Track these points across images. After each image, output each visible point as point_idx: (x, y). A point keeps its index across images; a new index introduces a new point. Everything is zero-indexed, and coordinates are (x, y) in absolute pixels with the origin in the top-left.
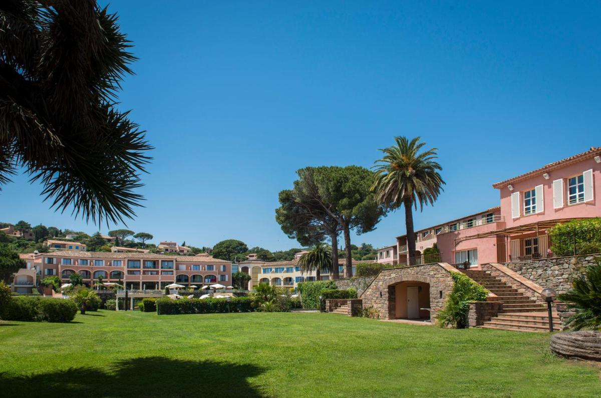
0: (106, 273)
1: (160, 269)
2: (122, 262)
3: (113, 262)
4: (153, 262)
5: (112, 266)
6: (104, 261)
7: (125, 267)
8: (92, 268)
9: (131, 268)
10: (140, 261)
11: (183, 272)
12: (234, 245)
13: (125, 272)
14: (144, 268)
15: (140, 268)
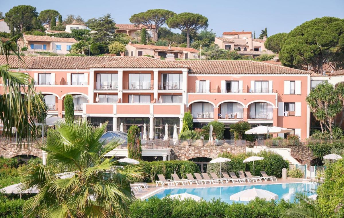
0: (56, 98)
1: (155, 91)
7: (89, 87)
11: (202, 96)
13: (90, 98)
14: (124, 87)
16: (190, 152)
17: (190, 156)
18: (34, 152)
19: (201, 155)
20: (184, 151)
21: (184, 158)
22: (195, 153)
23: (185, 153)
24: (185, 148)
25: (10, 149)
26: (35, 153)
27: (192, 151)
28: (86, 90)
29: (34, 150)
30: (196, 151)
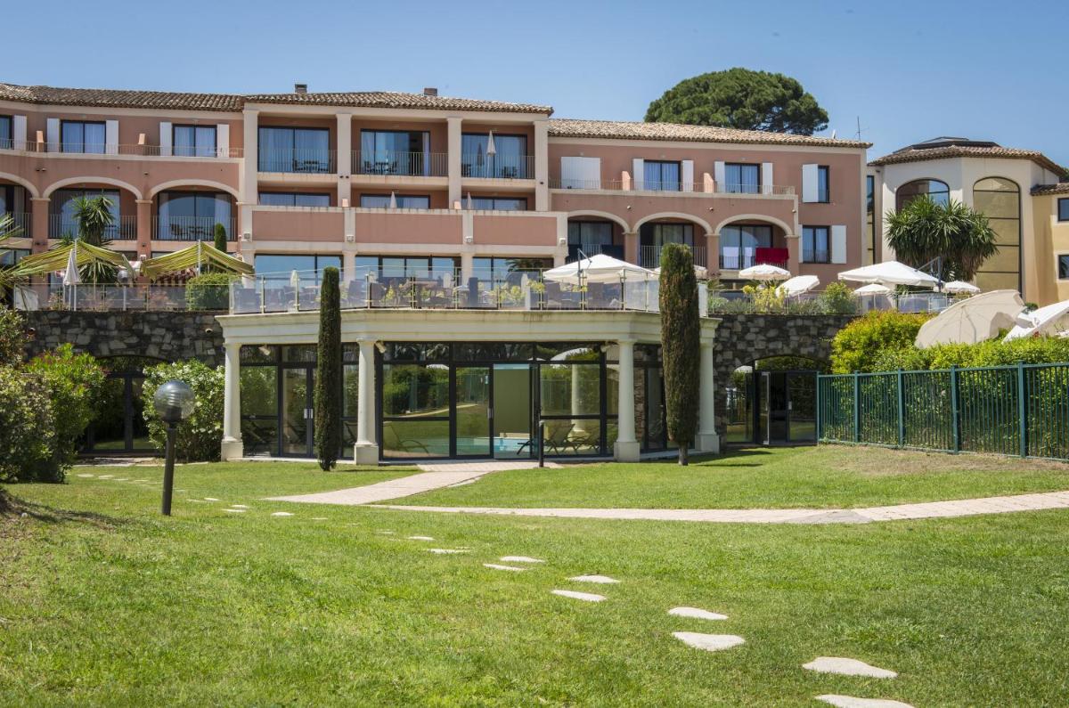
0: (127, 198)
1: (454, 182)
2: (224, 131)
3: (166, 129)
4: (406, 136)
5: (166, 157)
6: (113, 127)
7: (242, 162)
8: (41, 170)
9: (280, 168)
10: (329, 125)
11: (591, 199)
12: (769, 94)
13: (245, 194)
14: (357, 168)
15: (332, 168)
16: (749, 337)
17: (751, 349)
18: (160, 345)
19: (788, 345)
20: (731, 333)
21: (731, 357)
22: (769, 340)
23: (735, 339)
24: (733, 322)
25: (57, 331)
26: (164, 347)
27: (756, 333)
28: (230, 172)
29: (163, 337)
30: (772, 333)
